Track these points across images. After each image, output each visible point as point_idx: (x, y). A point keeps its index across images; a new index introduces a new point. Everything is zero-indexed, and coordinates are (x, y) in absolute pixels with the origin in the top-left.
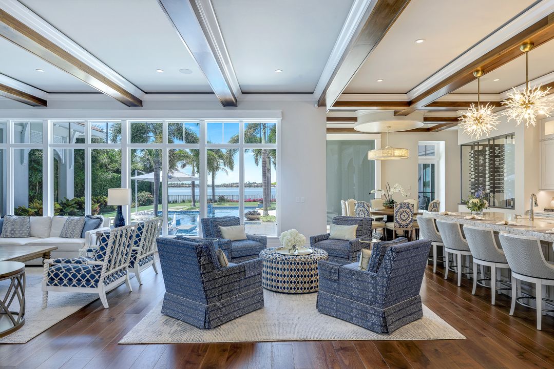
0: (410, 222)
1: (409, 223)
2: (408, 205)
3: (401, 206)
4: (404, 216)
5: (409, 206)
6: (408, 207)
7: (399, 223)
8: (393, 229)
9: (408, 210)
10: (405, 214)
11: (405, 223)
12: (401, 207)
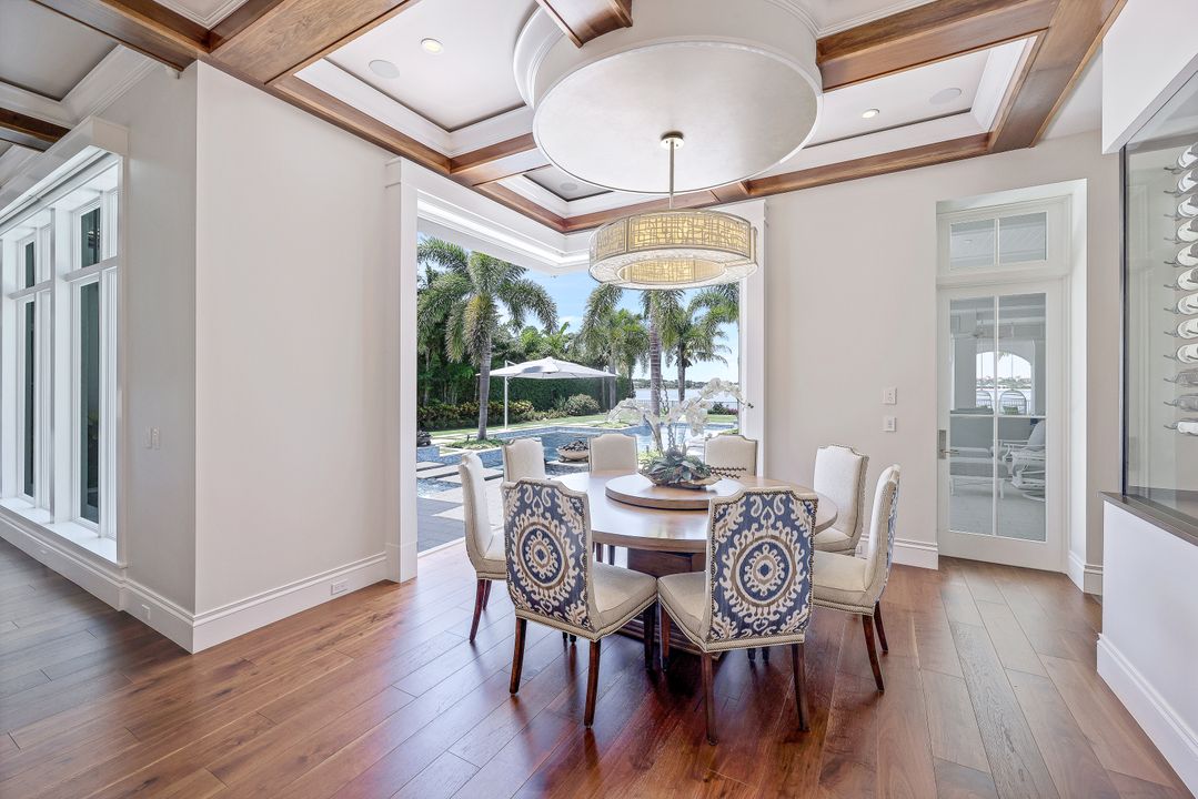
0: (798, 602)
1: (790, 611)
2: (786, 503)
3: (746, 515)
4: (765, 570)
5: (789, 511)
6: (787, 519)
7: (733, 617)
8: (706, 648)
9: (784, 534)
10: (771, 559)
11: (767, 613)
12: (748, 521)
